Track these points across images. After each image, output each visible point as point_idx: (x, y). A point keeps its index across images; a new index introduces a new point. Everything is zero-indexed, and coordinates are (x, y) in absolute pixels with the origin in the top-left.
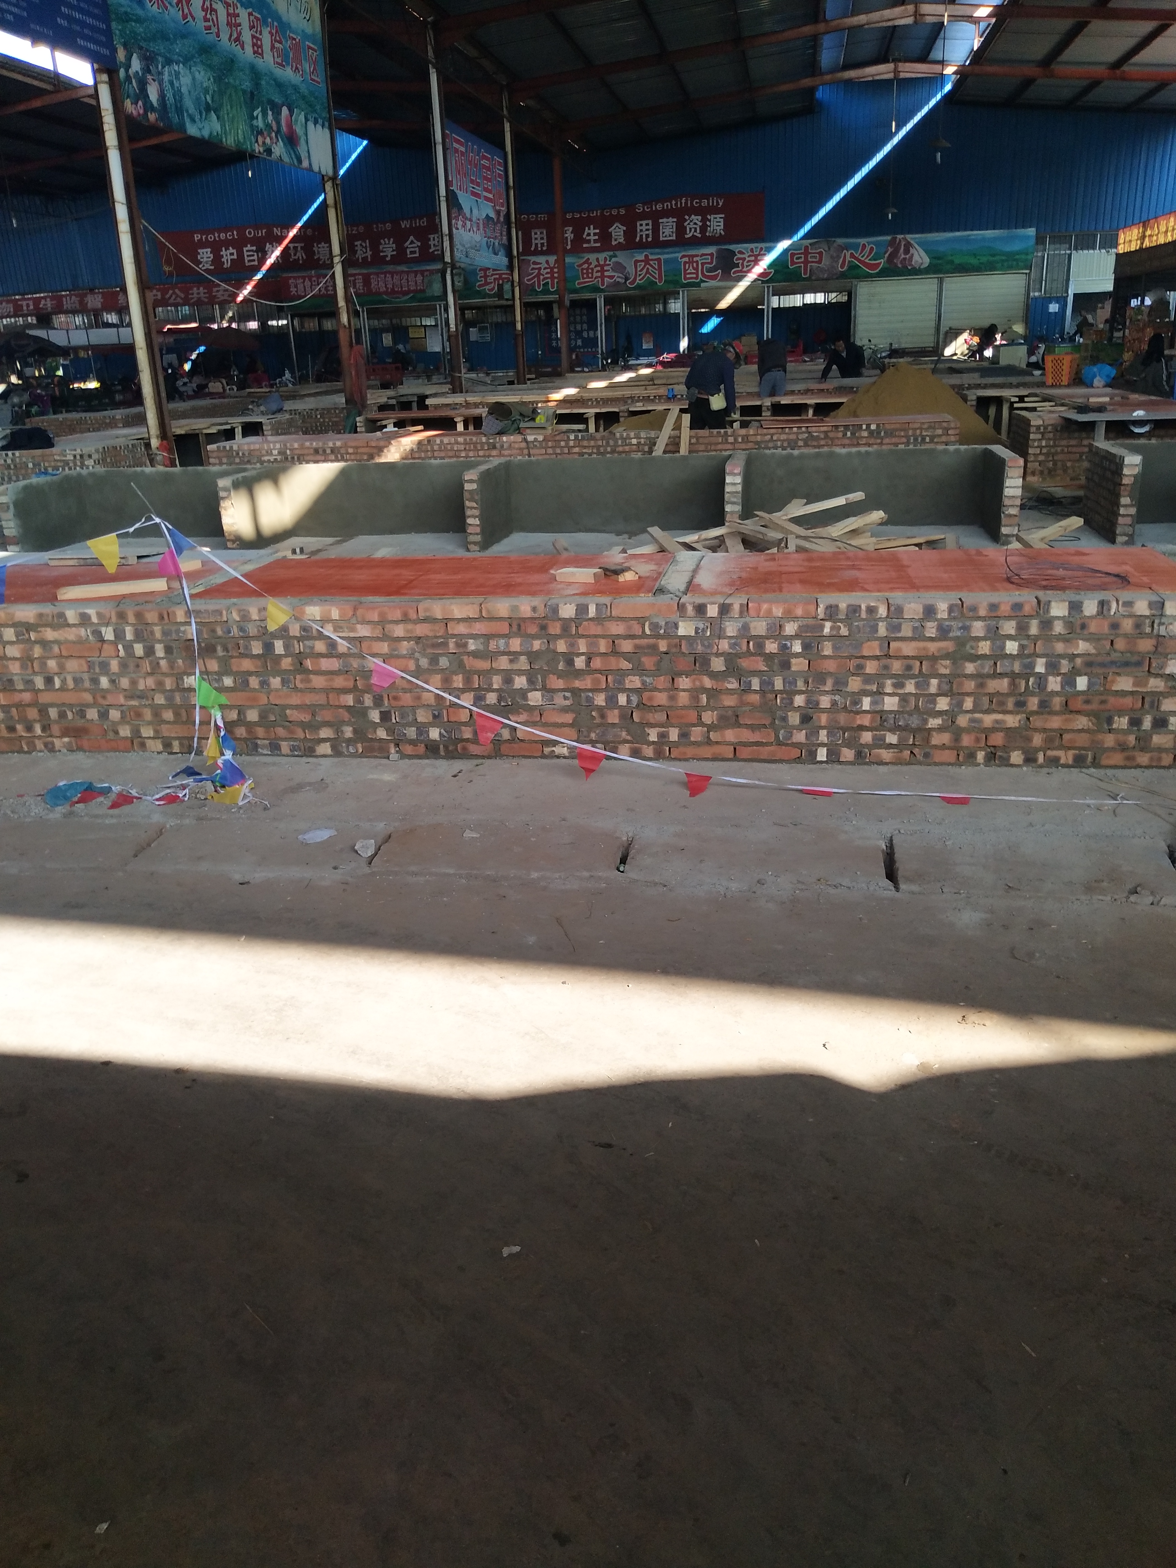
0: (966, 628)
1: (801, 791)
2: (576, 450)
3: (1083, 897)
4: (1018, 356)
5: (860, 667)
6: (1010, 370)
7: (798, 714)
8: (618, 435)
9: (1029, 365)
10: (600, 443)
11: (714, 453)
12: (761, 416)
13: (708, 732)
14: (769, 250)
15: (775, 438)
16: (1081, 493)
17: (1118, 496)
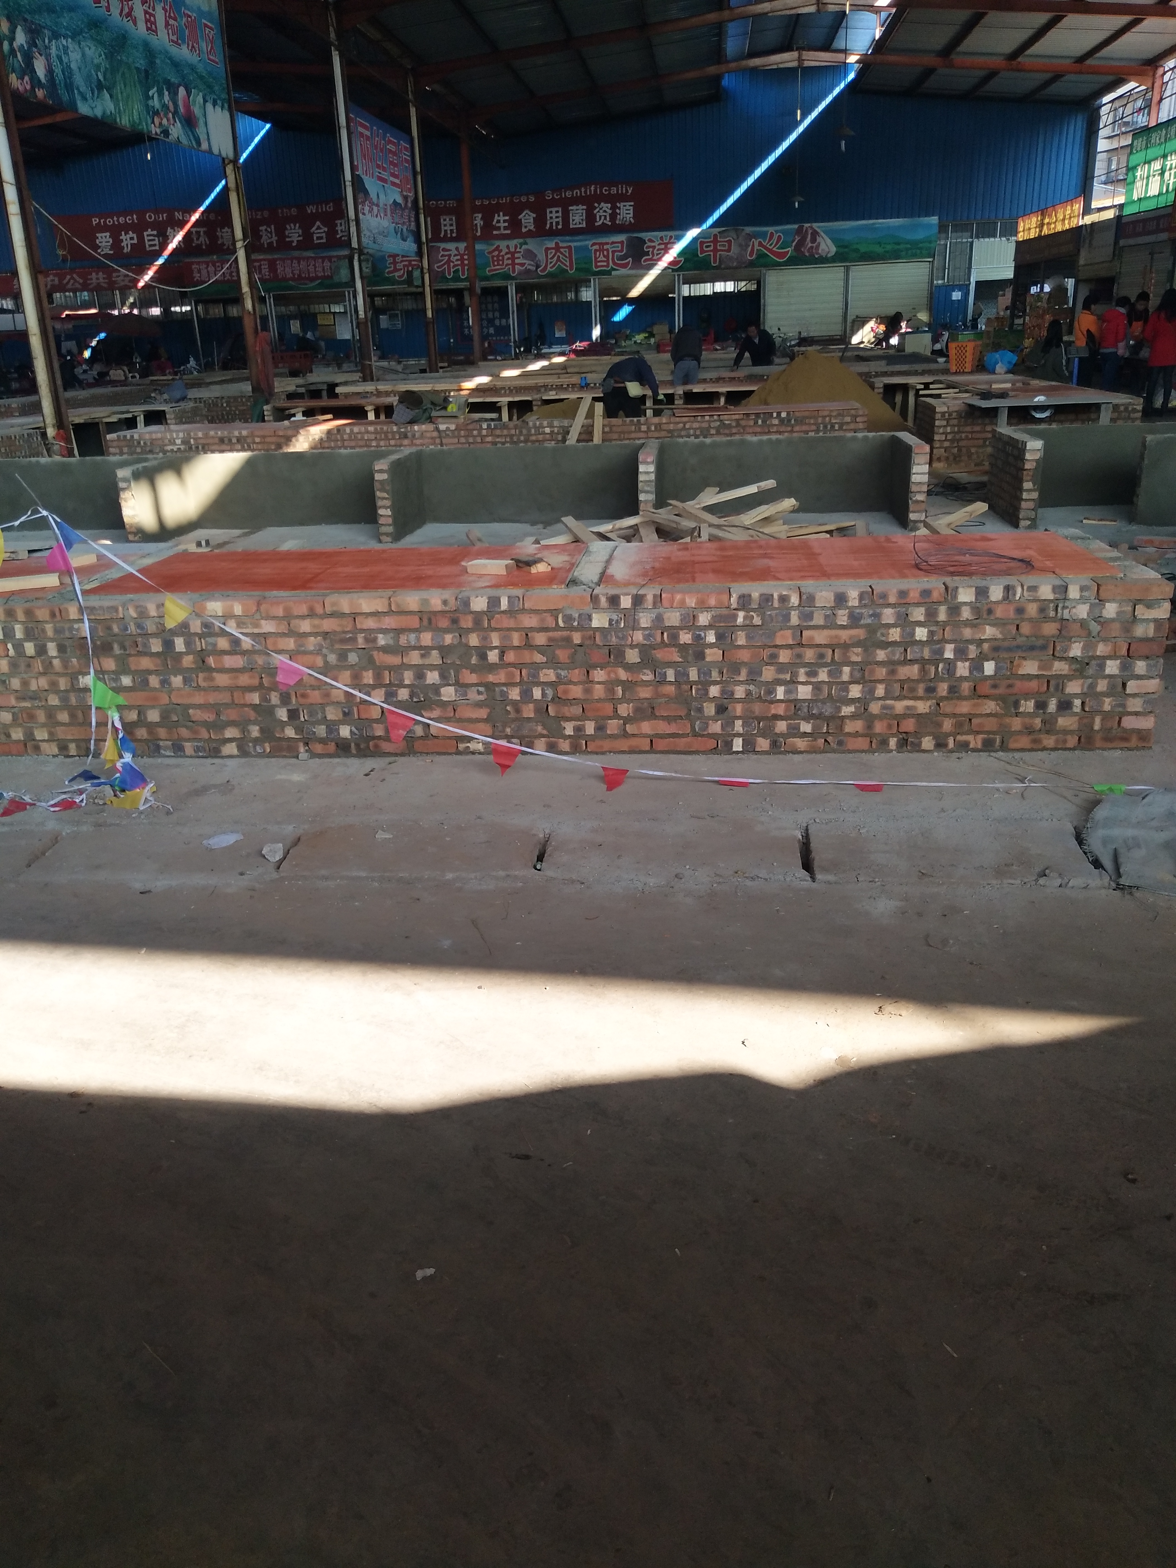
0: (877, 616)
1: (718, 782)
2: (489, 439)
3: (994, 882)
4: (923, 343)
5: (774, 656)
6: (916, 358)
7: (713, 705)
8: (531, 424)
9: (934, 352)
10: (513, 432)
11: (627, 442)
12: (673, 404)
13: (625, 724)
14: (679, 238)
15: (687, 426)
16: (985, 478)
17: (1020, 481)
